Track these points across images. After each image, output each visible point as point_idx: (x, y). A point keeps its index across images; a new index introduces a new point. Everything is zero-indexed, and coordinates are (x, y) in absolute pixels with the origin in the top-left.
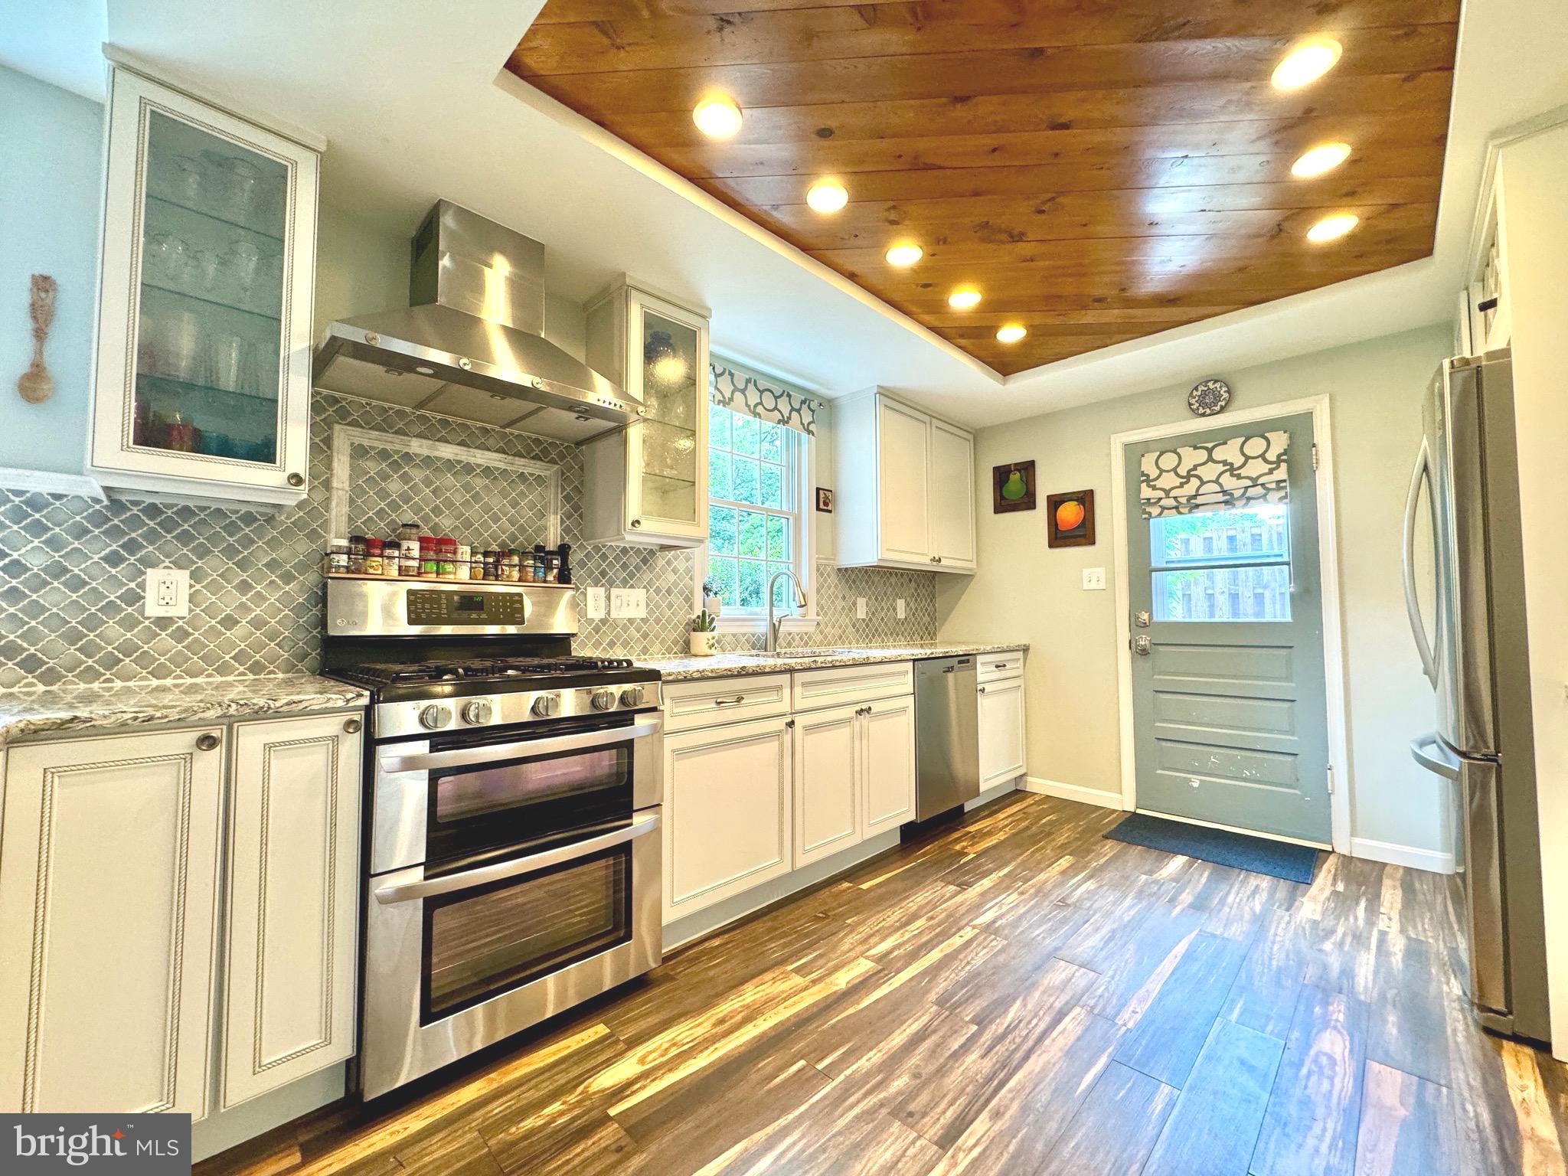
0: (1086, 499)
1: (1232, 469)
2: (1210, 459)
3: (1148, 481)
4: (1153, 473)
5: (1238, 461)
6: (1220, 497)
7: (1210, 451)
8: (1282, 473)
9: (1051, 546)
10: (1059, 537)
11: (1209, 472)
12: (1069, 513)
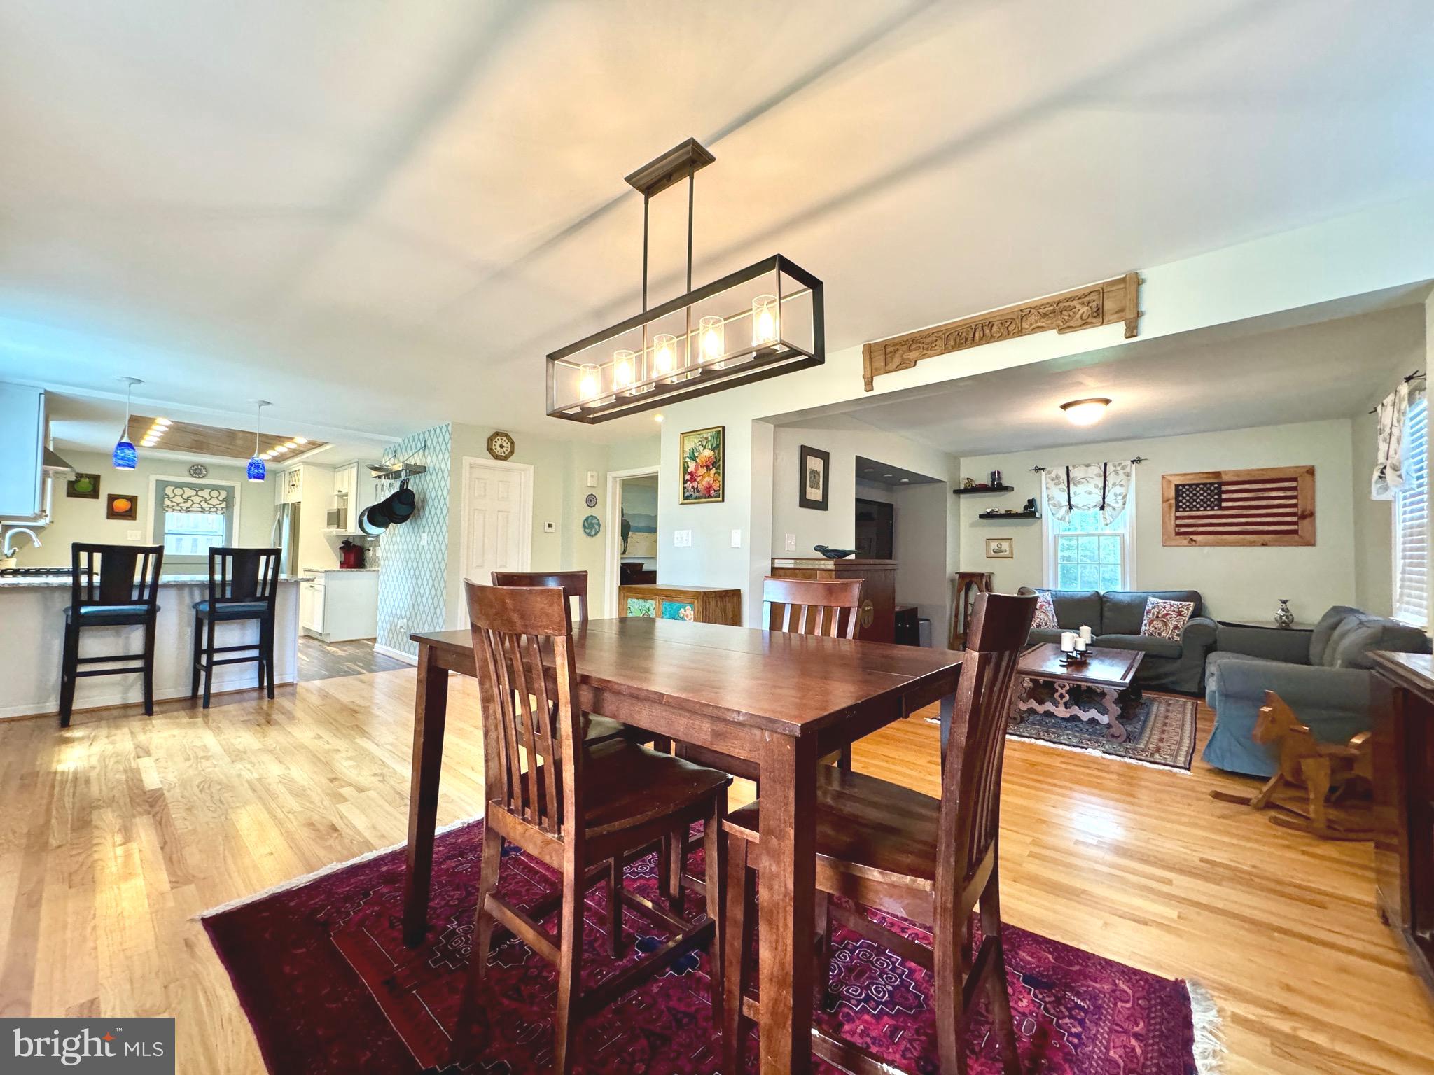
0: (133, 500)
1: (206, 500)
2: (197, 495)
3: (169, 498)
4: (172, 495)
5: (208, 498)
6: (200, 510)
7: (197, 491)
8: (224, 505)
9: (108, 518)
10: (112, 514)
11: (196, 499)
12: (121, 505)
